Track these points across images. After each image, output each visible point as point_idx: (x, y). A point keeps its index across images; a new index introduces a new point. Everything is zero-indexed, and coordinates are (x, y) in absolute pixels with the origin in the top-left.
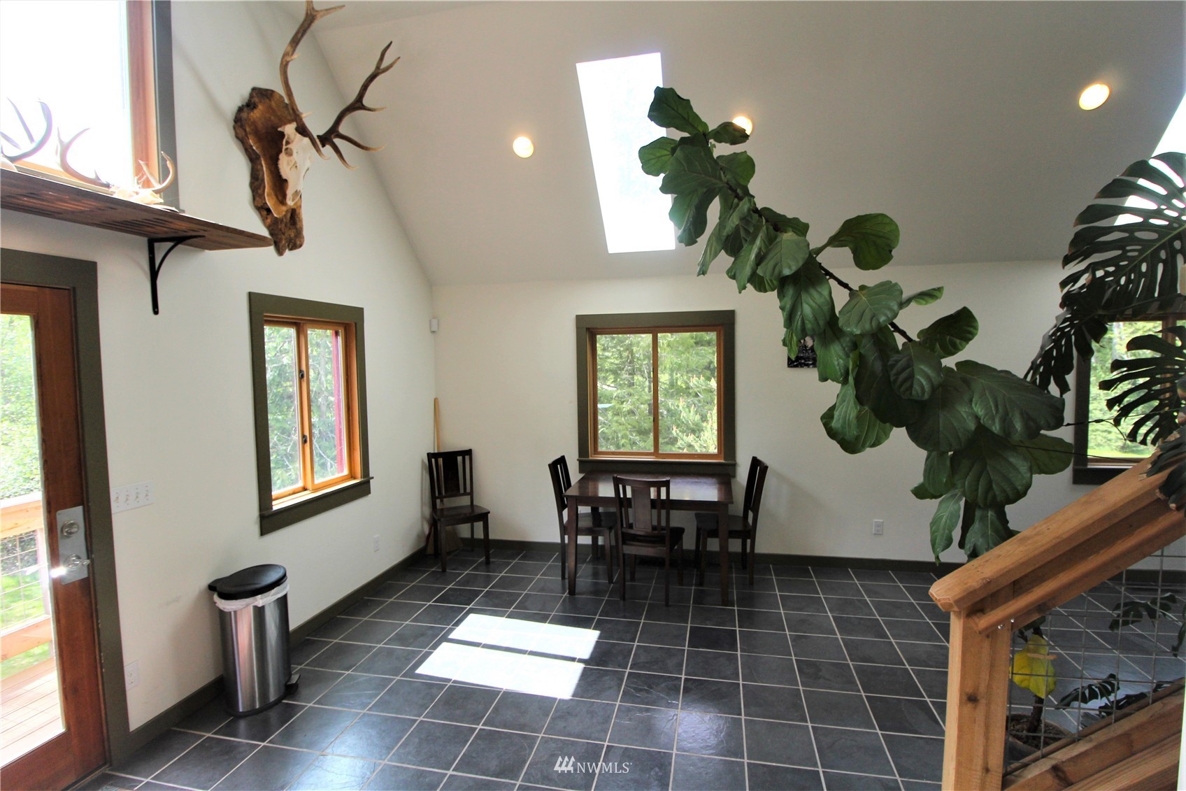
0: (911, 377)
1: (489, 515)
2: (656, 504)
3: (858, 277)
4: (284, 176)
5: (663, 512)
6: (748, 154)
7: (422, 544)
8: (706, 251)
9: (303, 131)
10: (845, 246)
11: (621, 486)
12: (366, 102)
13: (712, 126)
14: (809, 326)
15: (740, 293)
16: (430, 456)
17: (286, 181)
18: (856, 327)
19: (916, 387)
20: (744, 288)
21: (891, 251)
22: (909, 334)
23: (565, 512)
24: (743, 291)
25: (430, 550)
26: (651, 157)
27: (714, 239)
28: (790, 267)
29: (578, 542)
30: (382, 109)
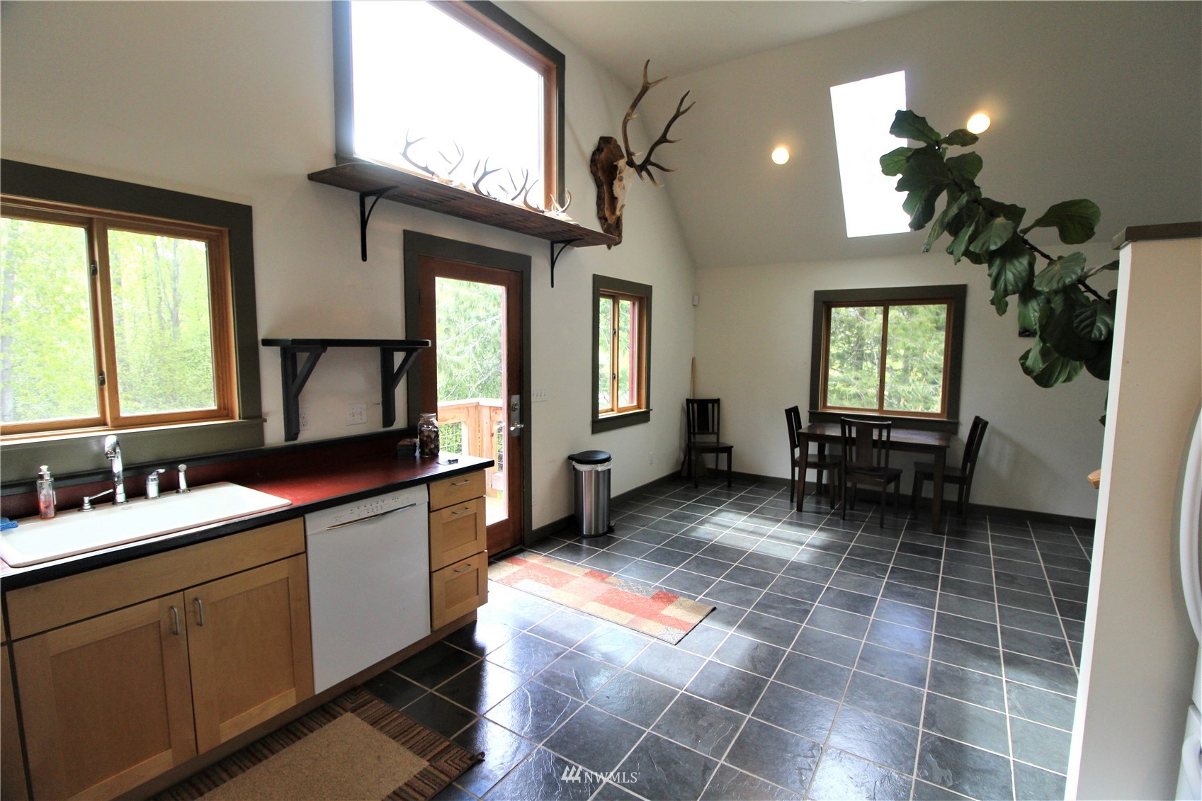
0: (1093, 324)
1: (733, 449)
2: (879, 444)
3: (1058, 249)
4: (616, 195)
5: (883, 451)
6: (976, 153)
7: (679, 468)
8: (930, 234)
9: (631, 163)
10: (1053, 226)
11: (847, 427)
12: (668, 137)
13: (944, 134)
14: (1010, 288)
15: (956, 264)
16: (688, 401)
17: (616, 198)
18: (1046, 287)
19: (1096, 333)
20: (959, 261)
21: (1093, 229)
22: (1099, 293)
23: (797, 451)
24: (958, 263)
25: (685, 473)
26: (890, 163)
27: (938, 224)
28: (996, 244)
29: (806, 480)
30: (679, 140)
